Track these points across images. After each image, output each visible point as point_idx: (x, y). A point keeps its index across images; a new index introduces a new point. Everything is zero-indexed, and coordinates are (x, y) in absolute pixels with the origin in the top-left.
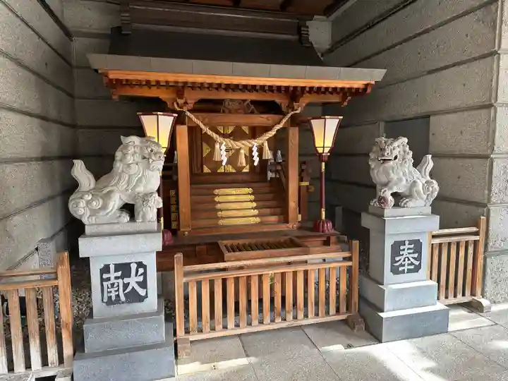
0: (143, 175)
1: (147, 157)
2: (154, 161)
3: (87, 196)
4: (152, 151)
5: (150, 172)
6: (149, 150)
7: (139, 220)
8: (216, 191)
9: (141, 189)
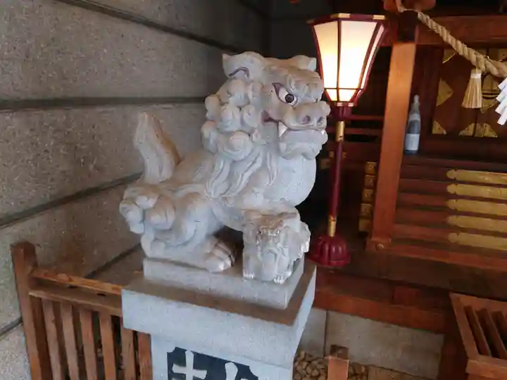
0: (264, 165)
1: (275, 118)
2: (289, 129)
3: (145, 198)
4: (289, 99)
5: (282, 161)
6: (283, 94)
7: (249, 275)
8: (452, 174)
9: (257, 201)
